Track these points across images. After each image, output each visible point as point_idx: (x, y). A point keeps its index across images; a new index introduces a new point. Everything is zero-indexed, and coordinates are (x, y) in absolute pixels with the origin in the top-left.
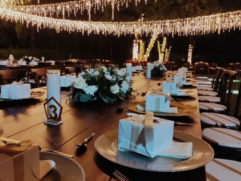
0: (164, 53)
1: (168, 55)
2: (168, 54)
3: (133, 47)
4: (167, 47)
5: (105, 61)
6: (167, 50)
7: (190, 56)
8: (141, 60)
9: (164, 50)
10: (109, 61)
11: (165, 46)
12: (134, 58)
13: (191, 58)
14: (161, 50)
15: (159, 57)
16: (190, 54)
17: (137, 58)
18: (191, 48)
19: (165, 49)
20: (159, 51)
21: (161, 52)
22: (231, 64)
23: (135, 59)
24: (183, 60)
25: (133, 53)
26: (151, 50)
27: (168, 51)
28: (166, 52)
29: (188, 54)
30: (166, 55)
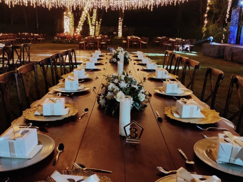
0: (95, 26)
1: (99, 28)
2: (99, 26)
3: (64, 20)
4: (98, 19)
5: (33, 35)
6: (98, 22)
7: (120, 29)
8: (74, 34)
9: (94, 23)
10: (38, 35)
11: (95, 18)
12: (65, 31)
13: (121, 31)
14: (91, 22)
15: (90, 30)
16: (120, 27)
17: (69, 32)
18: (121, 21)
19: (96, 21)
20: (90, 24)
21: (92, 25)
22: (158, 38)
23: (67, 32)
24: (115, 33)
25: (65, 26)
26: (83, 24)
27: (99, 24)
28: (96, 25)
29: (118, 27)
30: (97, 28)
